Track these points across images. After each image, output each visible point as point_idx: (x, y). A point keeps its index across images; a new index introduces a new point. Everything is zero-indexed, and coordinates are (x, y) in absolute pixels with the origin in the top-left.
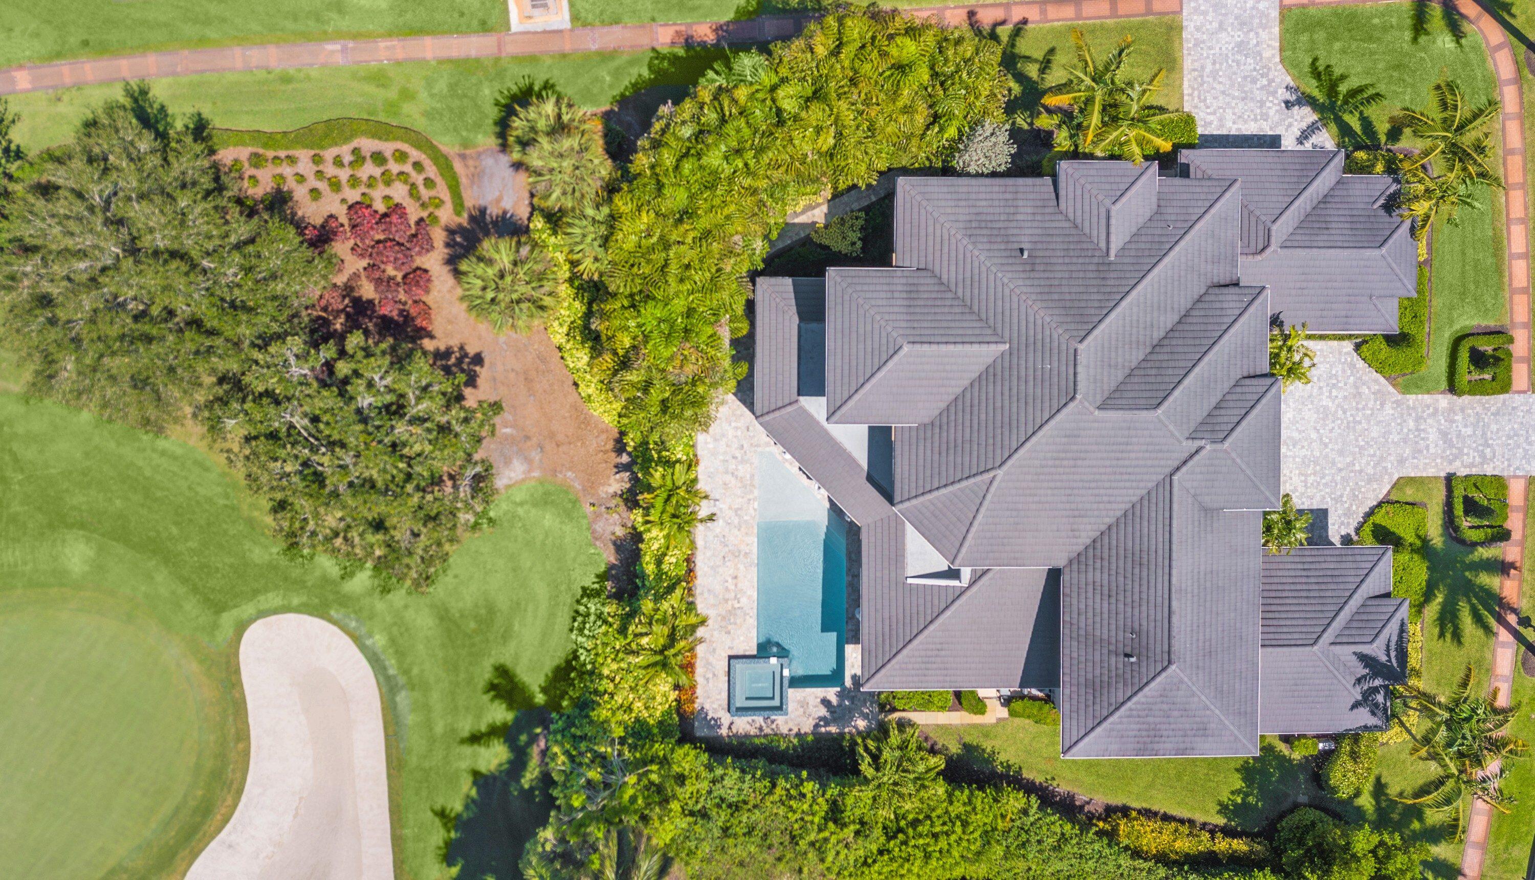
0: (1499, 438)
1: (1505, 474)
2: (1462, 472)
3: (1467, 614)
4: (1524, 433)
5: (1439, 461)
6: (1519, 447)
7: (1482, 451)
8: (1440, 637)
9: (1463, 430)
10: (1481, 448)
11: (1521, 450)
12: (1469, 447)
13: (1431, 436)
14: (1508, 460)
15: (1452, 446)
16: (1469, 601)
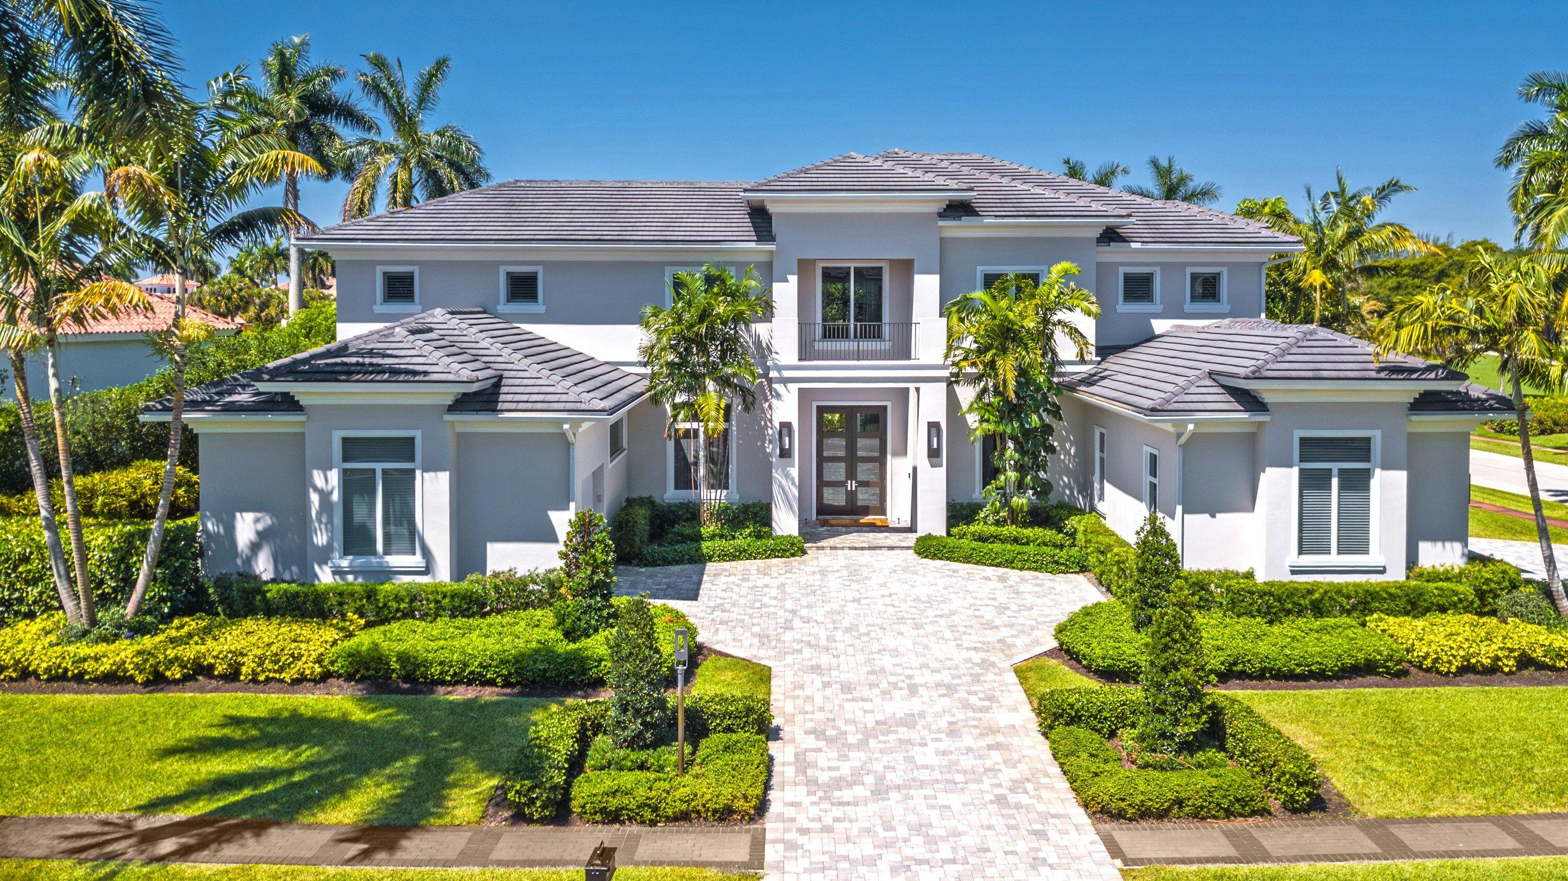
0: (911, 811)
2: (782, 752)
5: (820, 715)
6: (887, 845)
7: (858, 782)
8: (232, 718)
9: (930, 749)
11: (869, 850)
12: (870, 760)
13: (897, 703)
14: (827, 829)
16: (310, 765)
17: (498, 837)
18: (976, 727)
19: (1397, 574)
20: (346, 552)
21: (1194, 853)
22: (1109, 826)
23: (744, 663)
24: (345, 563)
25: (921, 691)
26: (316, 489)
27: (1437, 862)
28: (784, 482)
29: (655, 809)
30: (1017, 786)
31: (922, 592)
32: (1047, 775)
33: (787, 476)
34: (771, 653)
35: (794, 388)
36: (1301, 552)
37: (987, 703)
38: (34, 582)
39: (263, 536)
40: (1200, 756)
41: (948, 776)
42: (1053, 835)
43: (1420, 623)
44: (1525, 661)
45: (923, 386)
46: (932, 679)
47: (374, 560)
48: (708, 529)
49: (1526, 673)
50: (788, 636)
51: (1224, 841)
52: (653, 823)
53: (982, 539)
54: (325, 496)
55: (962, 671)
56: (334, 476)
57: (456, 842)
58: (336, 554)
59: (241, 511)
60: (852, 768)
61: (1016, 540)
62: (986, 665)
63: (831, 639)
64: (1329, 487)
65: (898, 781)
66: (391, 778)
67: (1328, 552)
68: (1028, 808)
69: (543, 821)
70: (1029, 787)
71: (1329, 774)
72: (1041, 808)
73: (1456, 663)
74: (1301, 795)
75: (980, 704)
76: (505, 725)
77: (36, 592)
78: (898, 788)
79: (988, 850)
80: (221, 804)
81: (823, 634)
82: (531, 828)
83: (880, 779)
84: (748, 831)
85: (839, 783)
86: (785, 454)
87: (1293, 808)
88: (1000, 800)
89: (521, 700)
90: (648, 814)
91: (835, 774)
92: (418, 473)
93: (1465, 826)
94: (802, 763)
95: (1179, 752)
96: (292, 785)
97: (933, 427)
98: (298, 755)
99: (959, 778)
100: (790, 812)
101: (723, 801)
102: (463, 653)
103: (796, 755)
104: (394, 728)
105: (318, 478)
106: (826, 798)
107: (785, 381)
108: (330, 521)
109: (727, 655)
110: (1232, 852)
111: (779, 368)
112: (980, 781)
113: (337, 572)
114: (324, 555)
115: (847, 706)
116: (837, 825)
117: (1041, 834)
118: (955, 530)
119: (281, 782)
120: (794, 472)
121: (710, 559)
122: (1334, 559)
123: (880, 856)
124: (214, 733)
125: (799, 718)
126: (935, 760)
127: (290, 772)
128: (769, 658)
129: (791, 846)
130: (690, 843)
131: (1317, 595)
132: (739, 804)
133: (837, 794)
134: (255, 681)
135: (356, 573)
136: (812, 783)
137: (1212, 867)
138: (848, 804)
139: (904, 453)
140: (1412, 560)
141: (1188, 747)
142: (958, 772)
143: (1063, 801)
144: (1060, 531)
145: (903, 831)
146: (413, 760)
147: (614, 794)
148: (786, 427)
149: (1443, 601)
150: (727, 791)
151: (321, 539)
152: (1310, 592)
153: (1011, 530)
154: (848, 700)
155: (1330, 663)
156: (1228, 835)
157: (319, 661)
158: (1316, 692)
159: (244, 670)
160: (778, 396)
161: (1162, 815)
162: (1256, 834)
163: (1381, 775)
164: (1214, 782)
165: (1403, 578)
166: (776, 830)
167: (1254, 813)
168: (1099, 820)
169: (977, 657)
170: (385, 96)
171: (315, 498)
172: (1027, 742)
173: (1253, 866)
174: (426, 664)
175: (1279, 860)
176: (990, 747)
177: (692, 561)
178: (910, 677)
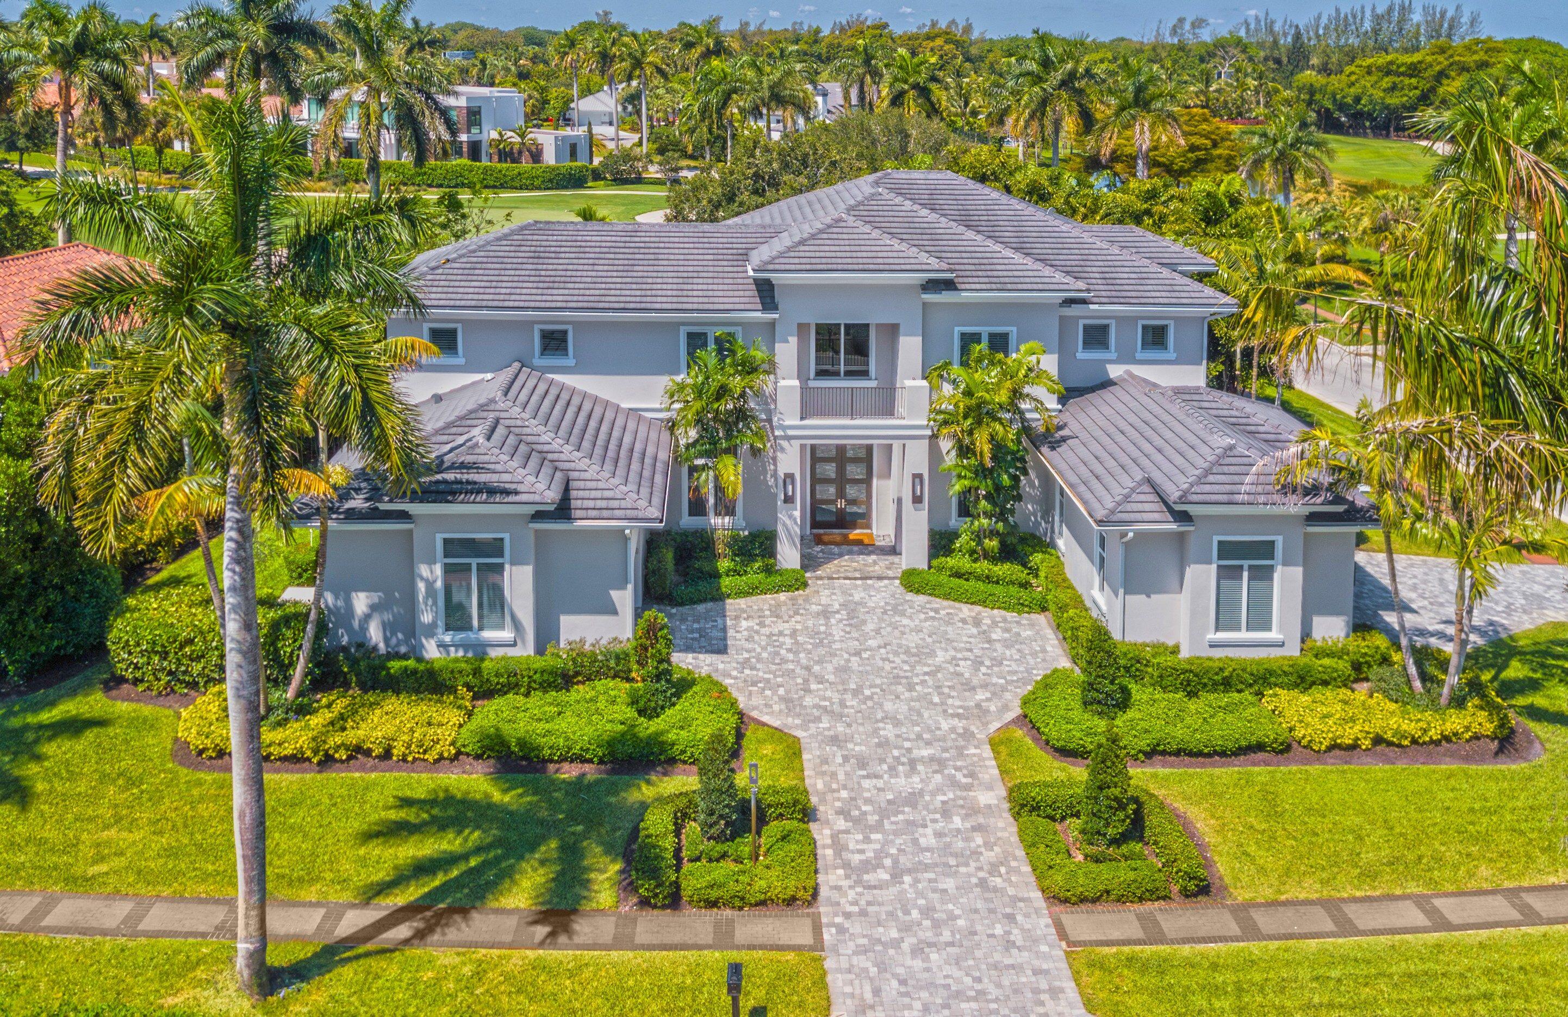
0: (920, 894)
1: (823, 909)
2: (821, 834)
3: (445, 846)
4: (946, 936)
5: (844, 794)
6: (906, 928)
7: (880, 866)
8: (401, 799)
9: (929, 831)
10: (888, 862)
11: (894, 934)
12: (886, 843)
13: (902, 781)
14: (863, 913)
15: (884, 814)
16: (478, 850)
17: (634, 921)
18: (962, 807)
19: (1293, 649)
20: (448, 629)
21: (1116, 935)
22: (1058, 909)
23: (778, 734)
24: (447, 638)
25: (920, 768)
26: (422, 578)
27: (1277, 944)
28: (788, 522)
29: (742, 899)
30: (994, 869)
31: (912, 640)
32: (1015, 859)
33: (791, 517)
34: (798, 721)
35: (796, 444)
36: (1217, 629)
37: (969, 780)
38: (199, 658)
39: (374, 608)
40: (1124, 849)
41: (944, 860)
42: (1019, 918)
43: (1305, 699)
44: (1378, 740)
45: (908, 442)
46: (926, 752)
47: (472, 635)
48: (724, 564)
49: (1378, 748)
50: (808, 701)
51: (1136, 923)
52: (741, 908)
53: (958, 575)
54: (430, 585)
55: (950, 744)
56: (438, 570)
57: (606, 928)
58: (440, 630)
59: (357, 590)
60: (875, 851)
61: (988, 579)
62: (967, 735)
63: (842, 704)
64: (1241, 578)
65: (909, 865)
66: (543, 862)
67: (1239, 629)
68: (1002, 891)
69: (664, 907)
70: (1003, 870)
71: (1216, 858)
72: (1011, 891)
73: (1326, 743)
74: (1192, 886)
75: (964, 780)
76: (610, 804)
77: (200, 667)
78: (909, 871)
79: (975, 933)
80: (426, 890)
81: (836, 697)
82: (656, 912)
83: (896, 862)
84: (808, 915)
85: (867, 866)
86: (789, 500)
87: (1186, 894)
88: (983, 883)
89: (615, 778)
90: (738, 903)
91: (863, 857)
92: (507, 567)
93: (1302, 909)
94: (838, 846)
95: (1109, 846)
96: (471, 871)
97: (918, 477)
98: (466, 840)
99: (952, 862)
100: (835, 896)
101: (790, 893)
102: (567, 739)
103: (832, 836)
104: (528, 811)
105: (424, 570)
106: (859, 882)
107: (789, 438)
108: (435, 603)
109: (764, 724)
110: (1140, 934)
111: (784, 428)
112: (967, 865)
113: (442, 645)
114: (430, 631)
115: (866, 783)
116: (870, 909)
117: (1011, 918)
118: (935, 563)
119: (463, 867)
120: (797, 514)
121: (729, 596)
122: (1243, 635)
123: (902, 939)
124: (393, 815)
125: (829, 797)
126: (932, 841)
127: (465, 857)
128: (797, 727)
129: (841, 930)
130: (770, 928)
131: (1226, 674)
132: (801, 894)
133: (866, 877)
134: (404, 760)
135: (457, 646)
136: (846, 865)
137: (1126, 949)
138: (875, 887)
139: (888, 475)
140: (1306, 635)
141: (1116, 842)
142: (951, 854)
143: (1027, 884)
144: (1024, 565)
145: (915, 914)
146: (554, 844)
147: (712, 887)
148: (790, 477)
149: (1326, 677)
150: (792, 883)
151: (427, 618)
152: (1221, 669)
153: (983, 566)
154: (864, 777)
155: (1230, 745)
156: (1139, 917)
157: (453, 743)
158: (1217, 771)
159: (395, 752)
160: (783, 450)
161: (1095, 901)
162: (1159, 917)
163: (1253, 860)
164: (1132, 875)
165: (1297, 653)
166: (827, 915)
167: (1158, 898)
168: (1053, 904)
169: (960, 724)
170: (357, 30)
171: (421, 586)
172: (1001, 824)
173: (1154, 948)
174: (539, 748)
175: (1172, 942)
176: (974, 829)
177: (714, 599)
178: (909, 750)
